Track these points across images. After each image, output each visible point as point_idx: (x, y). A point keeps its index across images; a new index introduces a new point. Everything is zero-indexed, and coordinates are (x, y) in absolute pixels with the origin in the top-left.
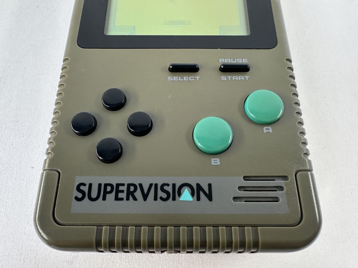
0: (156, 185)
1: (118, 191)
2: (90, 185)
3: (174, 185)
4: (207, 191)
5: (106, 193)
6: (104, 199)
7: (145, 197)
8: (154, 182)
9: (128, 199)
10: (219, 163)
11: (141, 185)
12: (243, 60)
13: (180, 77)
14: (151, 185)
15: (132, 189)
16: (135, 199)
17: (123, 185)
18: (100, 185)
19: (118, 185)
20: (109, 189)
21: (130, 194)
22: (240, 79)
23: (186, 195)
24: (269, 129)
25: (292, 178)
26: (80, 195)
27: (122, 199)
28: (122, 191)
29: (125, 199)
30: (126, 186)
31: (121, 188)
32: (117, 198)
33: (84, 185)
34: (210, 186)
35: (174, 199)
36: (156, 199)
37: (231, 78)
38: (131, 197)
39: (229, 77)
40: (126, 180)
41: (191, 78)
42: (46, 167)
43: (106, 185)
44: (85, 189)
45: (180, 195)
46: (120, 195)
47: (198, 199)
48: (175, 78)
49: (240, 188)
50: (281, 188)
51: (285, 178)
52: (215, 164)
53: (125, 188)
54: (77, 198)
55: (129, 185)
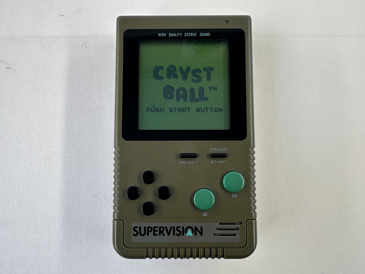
0: (174, 227)
1: (155, 231)
2: (140, 228)
3: (183, 227)
4: (200, 231)
5: (148, 232)
6: (148, 235)
7: (169, 234)
8: (173, 226)
9: (160, 235)
10: (207, 215)
11: (166, 227)
12: (225, 149)
13: (186, 162)
14: (171, 227)
15: (162, 229)
16: (164, 235)
17: (157, 227)
18: (145, 227)
19: (154, 227)
20: (150, 229)
21: (161, 232)
22: (221, 162)
23: (189, 233)
24: (235, 195)
25: (244, 223)
26: (135, 233)
27: (157, 235)
28: (157, 231)
29: (158, 235)
30: (158, 228)
31: (156, 229)
32: (154, 235)
33: (137, 227)
34: (202, 227)
35: (183, 235)
36: (174, 235)
37: (217, 162)
38: (161, 234)
39: (215, 161)
40: (159, 225)
41: (193, 162)
42: (116, 218)
43: (148, 228)
44: (138, 230)
45: (186, 233)
46: (156, 233)
47: (196, 235)
48: (183, 162)
49: (217, 229)
50: (238, 229)
51: (241, 223)
52: (205, 216)
53: (158, 229)
54: (134, 235)
55: (160, 228)
